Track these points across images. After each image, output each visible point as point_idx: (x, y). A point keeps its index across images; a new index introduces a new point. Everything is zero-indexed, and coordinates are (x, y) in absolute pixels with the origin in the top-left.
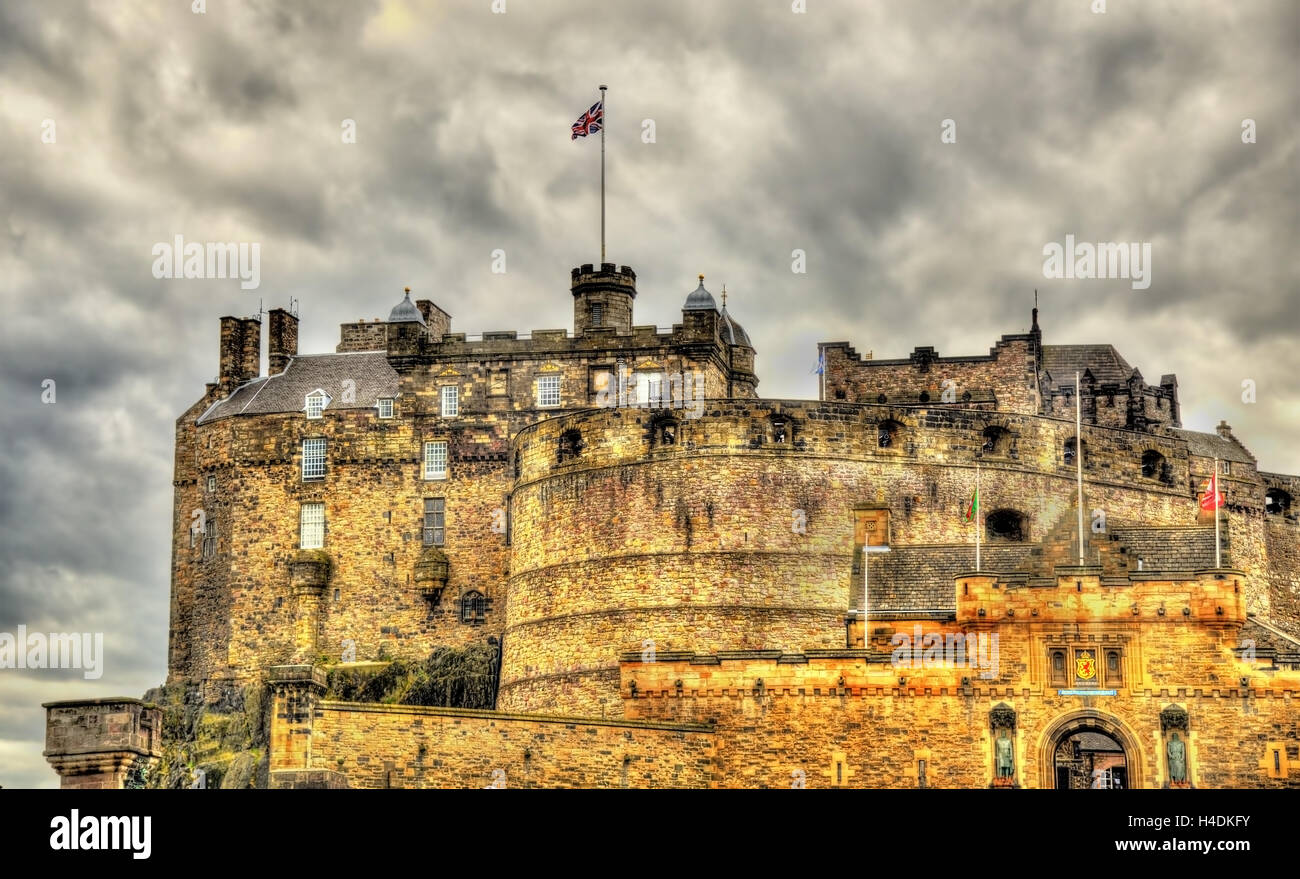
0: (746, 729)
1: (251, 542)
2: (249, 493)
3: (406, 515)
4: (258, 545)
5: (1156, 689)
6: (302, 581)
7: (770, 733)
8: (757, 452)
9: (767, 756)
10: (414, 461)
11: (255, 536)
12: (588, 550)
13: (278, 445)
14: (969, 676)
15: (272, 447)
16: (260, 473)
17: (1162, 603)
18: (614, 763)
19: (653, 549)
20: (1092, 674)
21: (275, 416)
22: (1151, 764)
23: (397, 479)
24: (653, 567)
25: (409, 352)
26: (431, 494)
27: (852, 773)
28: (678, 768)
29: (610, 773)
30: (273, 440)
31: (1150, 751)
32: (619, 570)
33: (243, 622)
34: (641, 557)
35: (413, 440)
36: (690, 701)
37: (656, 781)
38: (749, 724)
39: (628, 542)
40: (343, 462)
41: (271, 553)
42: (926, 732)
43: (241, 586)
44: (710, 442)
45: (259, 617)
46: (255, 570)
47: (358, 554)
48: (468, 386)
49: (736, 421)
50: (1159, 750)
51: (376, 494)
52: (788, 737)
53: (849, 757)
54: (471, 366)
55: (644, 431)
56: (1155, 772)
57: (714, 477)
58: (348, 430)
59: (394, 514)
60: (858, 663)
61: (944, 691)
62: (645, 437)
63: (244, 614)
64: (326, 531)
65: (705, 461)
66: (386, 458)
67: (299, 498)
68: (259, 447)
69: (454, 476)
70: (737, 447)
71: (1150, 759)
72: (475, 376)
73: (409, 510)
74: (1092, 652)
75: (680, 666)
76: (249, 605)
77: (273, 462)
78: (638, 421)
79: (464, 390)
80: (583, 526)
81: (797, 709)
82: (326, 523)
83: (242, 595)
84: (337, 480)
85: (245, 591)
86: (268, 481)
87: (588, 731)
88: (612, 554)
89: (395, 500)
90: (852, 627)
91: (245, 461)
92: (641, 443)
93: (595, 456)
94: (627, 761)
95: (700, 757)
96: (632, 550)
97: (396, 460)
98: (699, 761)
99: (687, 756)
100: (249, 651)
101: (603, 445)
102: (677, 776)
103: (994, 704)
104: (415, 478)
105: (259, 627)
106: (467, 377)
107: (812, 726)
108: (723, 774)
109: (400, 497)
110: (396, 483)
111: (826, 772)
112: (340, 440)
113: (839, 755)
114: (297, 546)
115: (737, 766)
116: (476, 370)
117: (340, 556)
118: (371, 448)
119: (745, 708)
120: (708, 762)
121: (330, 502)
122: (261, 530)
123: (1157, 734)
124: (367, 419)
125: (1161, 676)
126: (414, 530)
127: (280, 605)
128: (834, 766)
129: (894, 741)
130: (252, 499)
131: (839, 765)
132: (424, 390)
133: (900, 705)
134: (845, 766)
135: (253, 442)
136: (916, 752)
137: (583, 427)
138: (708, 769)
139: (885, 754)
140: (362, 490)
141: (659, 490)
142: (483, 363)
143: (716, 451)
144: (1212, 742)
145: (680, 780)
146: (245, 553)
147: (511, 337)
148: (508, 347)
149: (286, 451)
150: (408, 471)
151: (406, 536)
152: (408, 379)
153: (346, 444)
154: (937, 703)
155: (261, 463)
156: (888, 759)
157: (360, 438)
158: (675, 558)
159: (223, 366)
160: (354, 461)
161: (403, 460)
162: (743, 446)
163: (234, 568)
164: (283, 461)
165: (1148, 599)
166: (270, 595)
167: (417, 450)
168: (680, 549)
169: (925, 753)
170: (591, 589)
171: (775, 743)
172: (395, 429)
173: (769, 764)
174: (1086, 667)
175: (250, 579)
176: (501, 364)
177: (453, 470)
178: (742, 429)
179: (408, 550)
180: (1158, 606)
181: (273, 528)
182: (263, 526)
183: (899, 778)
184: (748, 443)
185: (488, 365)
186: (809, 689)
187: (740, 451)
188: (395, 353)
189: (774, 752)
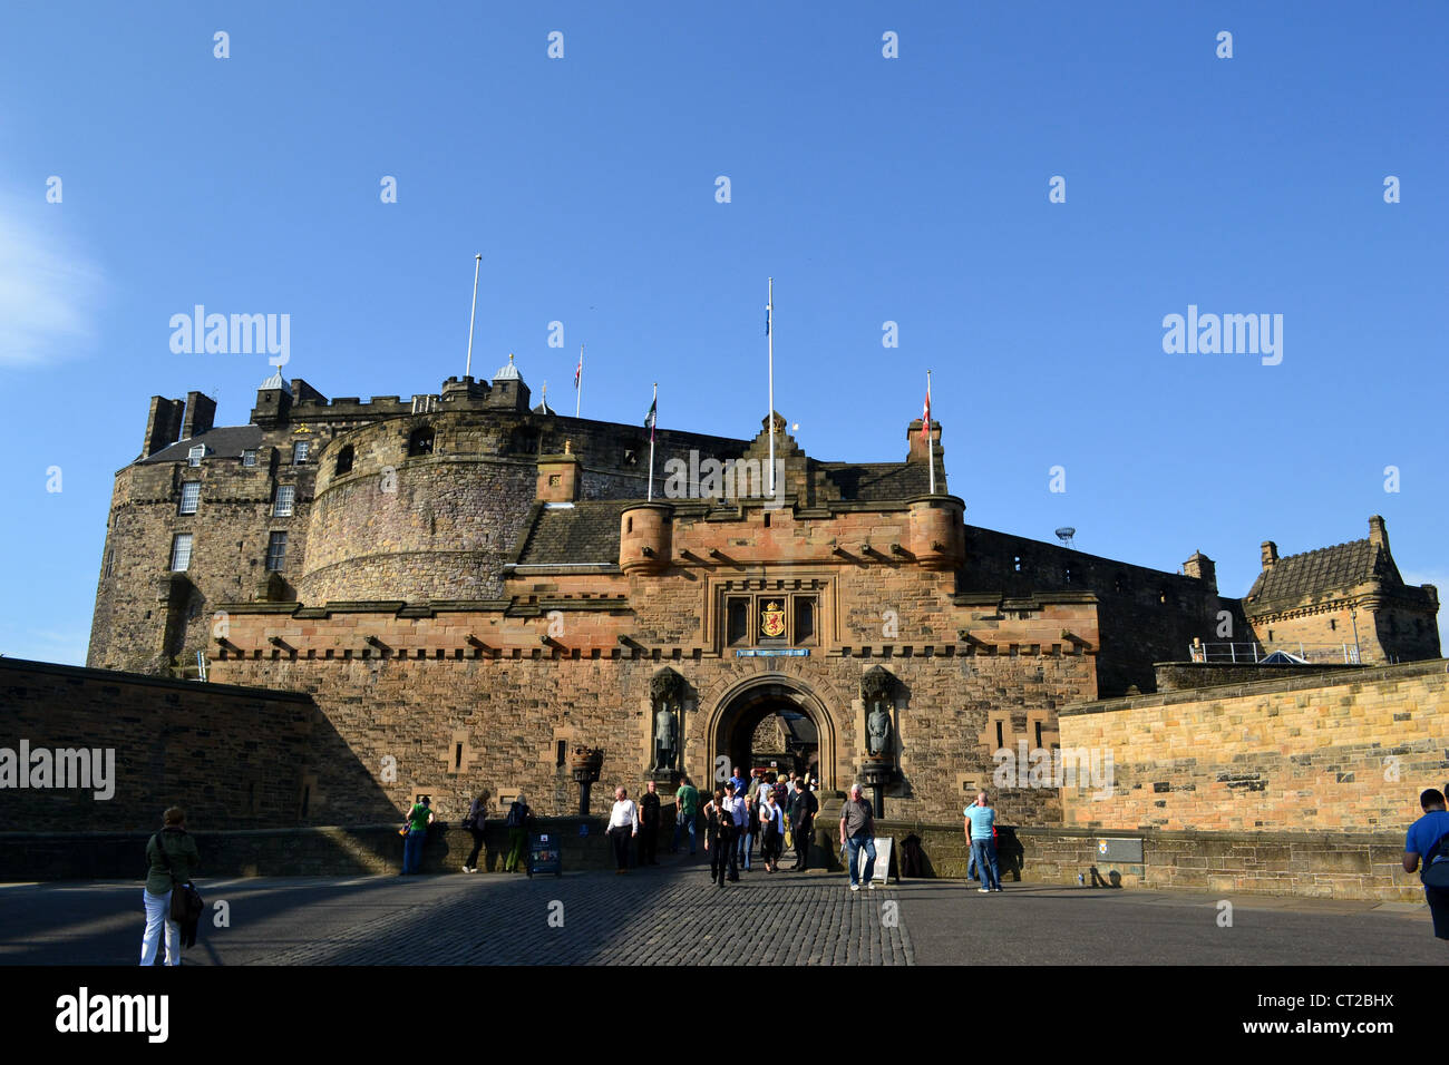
0: (351, 700)
1: (135, 565)
2: (138, 526)
3: (255, 545)
4: (139, 568)
5: (857, 647)
6: (163, 596)
7: (380, 705)
8: (504, 460)
9: (371, 734)
10: (265, 501)
11: (137, 560)
12: (347, 552)
13: (164, 487)
14: (628, 633)
15: (159, 488)
16: (148, 509)
17: (868, 539)
18: (144, 734)
19: (398, 549)
20: (779, 631)
21: (164, 464)
22: (849, 743)
23: (251, 515)
24: (397, 566)
25: (271, 413)
26: (277, 529)
27: (474, 757)
28: (251, 746)
29: (135, 747)
30: (161, 483)
31: (848, 726)
32: (368, 569)
33: (119, 630)
34: (388, 556)
35: (267, 483)
36: (288, 664)
37: (210, 761)
38: (355, 693)
39: (379, 544)
40: (209, 501)
41: (148, 574)
42: (571, 705)
43: (122, 601)
44: (461, 450)
45: (132, 627)
46: (135, 589)
47: (213, 576)
48: (316, 441)
49: (487, 432)
50: (859, 724)
51: (233, 527)
52: (402, 710)
53: (473, 736)
54: (320, 425)
55: (404, 441)
56: (852, 754)
57: (461, 481)
58: (217, 475)
59: (245, 544)
60: (494, 617)
61: (595, 654)
62: (403, 446)
63: (122, 624)
64: (191, 557)
65: (455, 467)
66: (244, 498)
67: (174, 530)
68: (150, 489)
69: (296, 513)
70: (487, 454)
71: (846, 736)
72: (323, 433)
73: (257, 541)
74: (780, 603)
75: (281, 618)
76: (126, 616)
77: (158, 502)
78: (400, 433)
79: (313, 444)
80: (345, 530)
81: (412, 674)
82: (192, 550)
83: (123, 609)
84: (204, 516)
85: (124, 605)
86: (153, 516)
87: (106, 689)
88: (364, 554)
89: (248, 532)
90: (509, 582)
91: (138, 501)
92: (400, 452)
93: (362, 467)
94: (166, 733)
95: (287, 733)
96: (381, 551)
97: (252, 500)
98: (285, 738)
99: (266, 732)
100: (122, 655)
101: (369, 456)
102: (246, 756)
103: (657, 668)
104: (265, 514)
105: (131, 636)
106: (316, 434)
107: (433, 697)
108: (316, 755)
109: (254, 528)
110: (250, 519)
111: (443, 756)
112: (209, 483)
113: (461, 735)
114: (169, 568)
115: (334, 746)
116: (324, 428)
117: (199, 578)
118: (234, 490)
119: (352, 674)
120: (298, 741)
121: (196, 534)
122: (143, 556)
123: (857, 704)
124: (233, 466)
125: (864, 630)
126: (261, 558)
127: (149, 618)
128: (453, 748)
129: (530, 715)
130: (139, 530)
131: (459, 747)
132: (280, 444)
133: (541, 671)
134: (466, 749)
135: (146, 485)
136: (556, 731)
137: (356, 441)
138: (295, 748)
139: (517, 733)
140: (223, 524)
141: (411, 494)
142: (330, 423)
143: (467, 458)
144: (922, 712)
145: (250, 761)
146: (129, 574)
147: (357, 401)
148: (351, 409)
149: (169, 491)
150: (261, 509)
151: (254, 563)
152: (271, 436)
153: (214, 486)
154: (585, 667)
155: (150, 502)
156: (520, 739)
157: (225, 482)
158: (417, 556)
159: (147, 433)
160: (219, 501)
161: (257, 501)
162: (492, 454)
163: (119, 586)
164: (165, 501)
165: (852, 535)
166: (142, 608)
167: (269, 492)
168: (423, 548)
169: (566, 731)
170: (344, 588)
171: (384, 718)
172: (254, 474)
173: (374, 745)
174: (774, 621)
175: (130, 595)
176: (344, 424)
177: (296, 508)
178: (492, 439)
179: (254, 574)
180: (863, 543)
181: (152, 554)
182: (144, 551)
183: (533, 764)
184: (496, 450)
185: (334, 424)
186: (431, 651)
187: (488, 458)
188: (261, 414)
189: (382, 728)
